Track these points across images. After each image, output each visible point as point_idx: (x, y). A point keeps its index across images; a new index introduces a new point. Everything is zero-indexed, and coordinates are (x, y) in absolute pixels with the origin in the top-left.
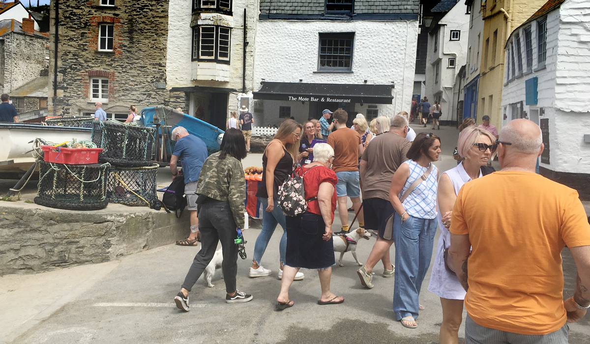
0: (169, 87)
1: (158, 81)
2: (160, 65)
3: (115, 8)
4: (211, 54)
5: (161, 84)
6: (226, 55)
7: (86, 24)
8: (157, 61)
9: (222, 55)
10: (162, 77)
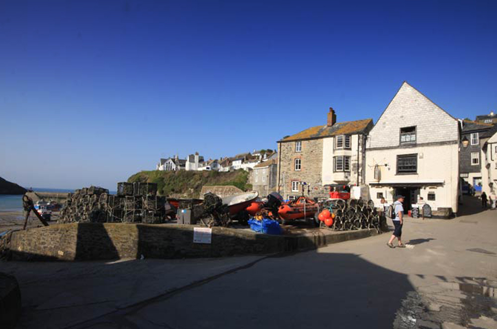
0: (323, 185)
1: (319, 182)
2: (319, 175)
3: (302, 152)
4: (341, 169)
5: (320, 183)
6: (348, 169)
7: (290, 160)
8: (318, 173)
9: (346, 169)
10: (320, 180)
